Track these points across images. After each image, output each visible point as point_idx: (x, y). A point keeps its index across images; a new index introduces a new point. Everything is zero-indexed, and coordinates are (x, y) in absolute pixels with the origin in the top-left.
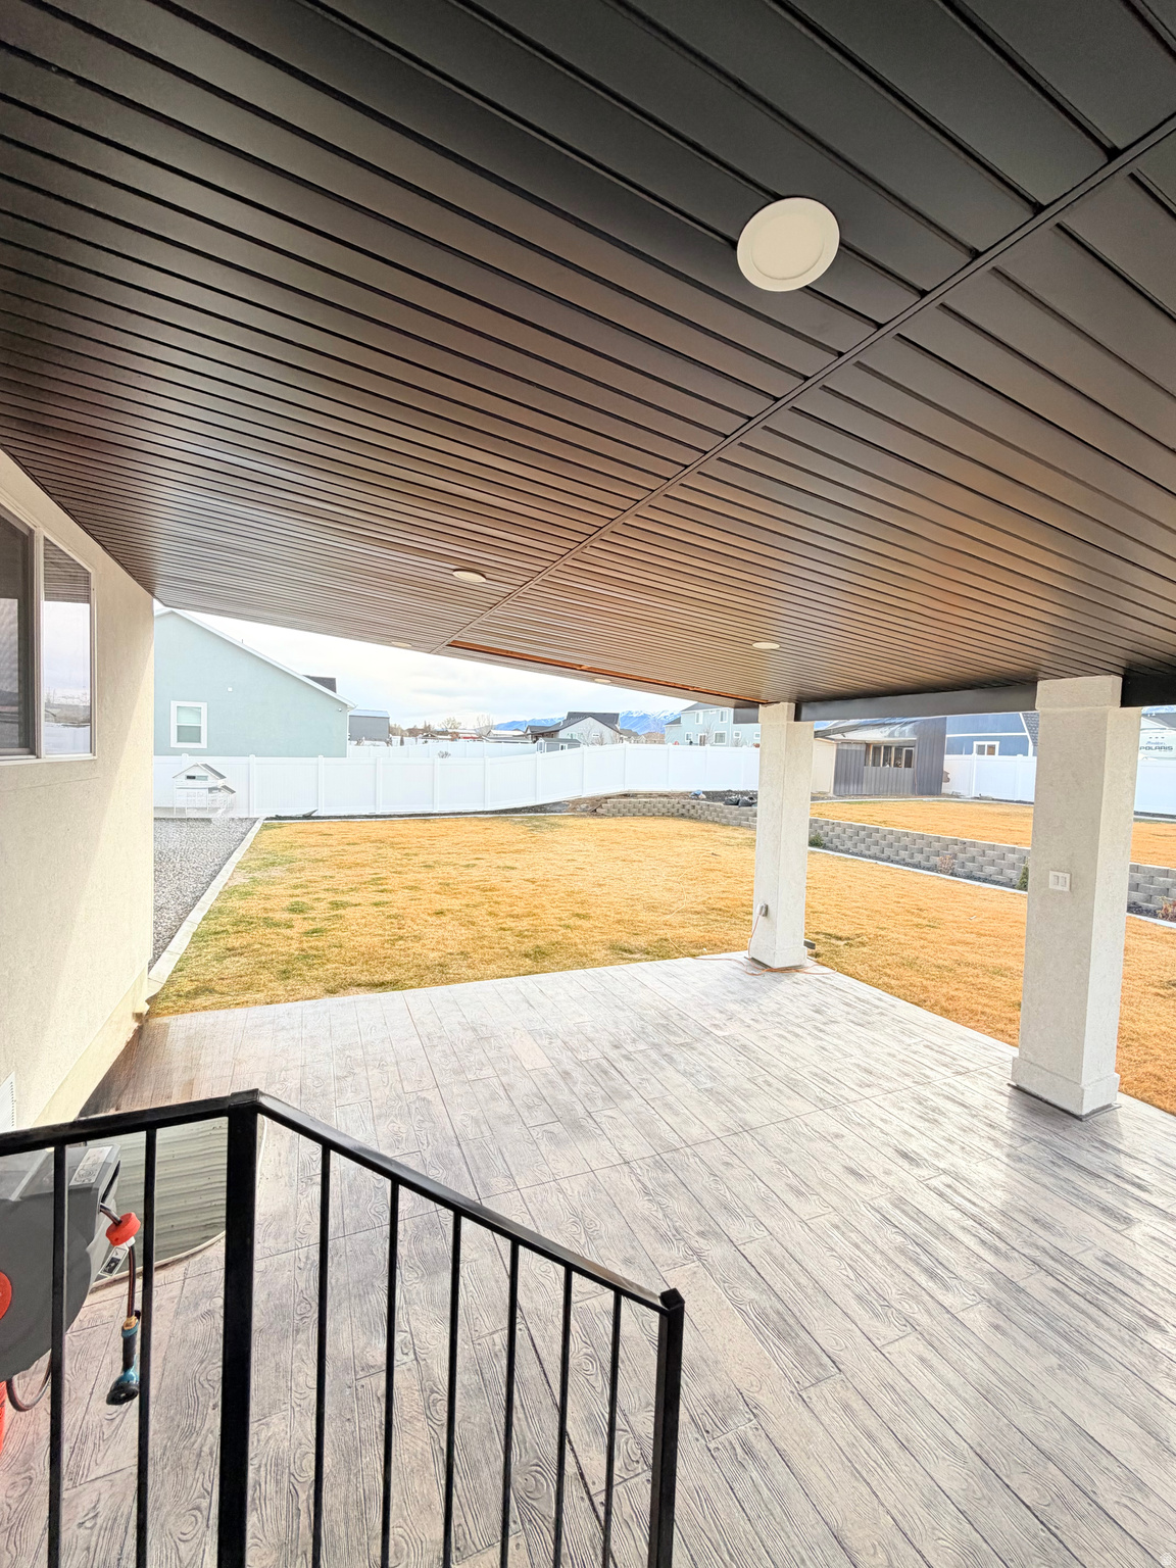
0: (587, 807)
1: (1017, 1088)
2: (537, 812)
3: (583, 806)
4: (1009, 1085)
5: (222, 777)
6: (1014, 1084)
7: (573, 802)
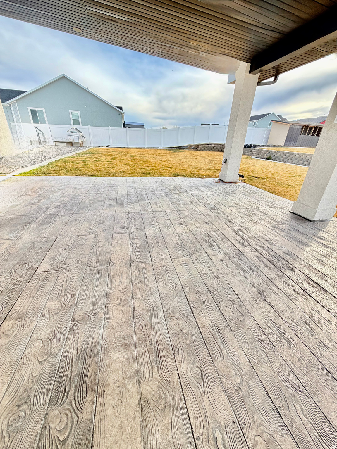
0: (194, 147)
1: (293, 213)
2: (176, 148)
3: (193, 147)
4: (290, 212)
5: (81, 133)
6: (292, 212)
7: (190, 146)
